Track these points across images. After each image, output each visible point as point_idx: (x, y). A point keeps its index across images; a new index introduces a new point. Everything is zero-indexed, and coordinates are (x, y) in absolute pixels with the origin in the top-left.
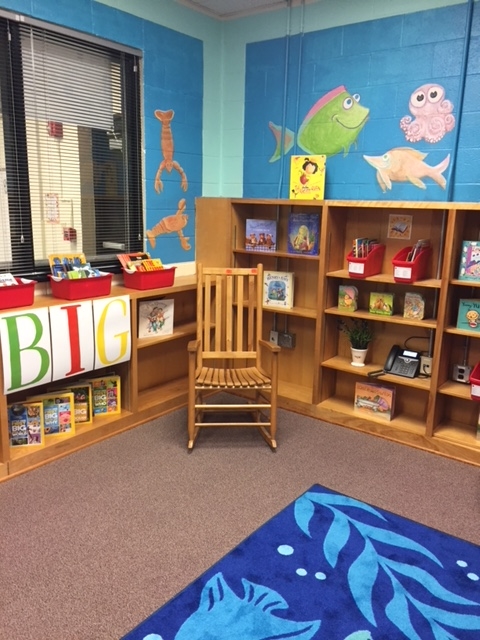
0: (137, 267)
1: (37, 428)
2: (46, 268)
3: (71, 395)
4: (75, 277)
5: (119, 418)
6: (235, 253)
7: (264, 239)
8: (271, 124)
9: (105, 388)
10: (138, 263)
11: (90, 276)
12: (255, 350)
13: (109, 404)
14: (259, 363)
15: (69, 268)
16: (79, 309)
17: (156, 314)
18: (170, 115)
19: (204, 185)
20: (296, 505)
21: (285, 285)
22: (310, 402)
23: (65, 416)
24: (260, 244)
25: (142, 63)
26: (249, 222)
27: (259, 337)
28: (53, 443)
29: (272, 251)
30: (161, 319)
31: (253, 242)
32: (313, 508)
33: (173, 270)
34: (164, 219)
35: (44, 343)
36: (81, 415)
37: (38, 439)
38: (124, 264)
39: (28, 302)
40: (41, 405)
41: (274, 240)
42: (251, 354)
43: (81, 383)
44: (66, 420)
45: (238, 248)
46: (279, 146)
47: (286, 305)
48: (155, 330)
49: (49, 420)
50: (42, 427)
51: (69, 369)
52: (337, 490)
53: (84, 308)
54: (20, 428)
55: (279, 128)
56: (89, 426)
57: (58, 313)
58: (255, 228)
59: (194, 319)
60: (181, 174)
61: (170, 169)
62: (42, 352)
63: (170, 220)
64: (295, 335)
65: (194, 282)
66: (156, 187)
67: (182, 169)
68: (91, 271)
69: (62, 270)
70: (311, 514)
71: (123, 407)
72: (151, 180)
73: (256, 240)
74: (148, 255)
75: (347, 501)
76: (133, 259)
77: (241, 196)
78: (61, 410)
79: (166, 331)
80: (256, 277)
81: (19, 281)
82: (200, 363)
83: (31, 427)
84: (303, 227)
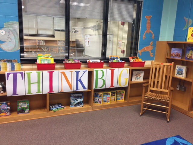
0: (134, 61)
1: (101, 100)
2: (108, 59)
3: (110, 93)
4: (115, 62)
5: (123, 102)
6: (167, 59)
7: (177, 55)
8: (185, 17)
9: (120, 93)
10: (134, 59)
11: (119, 62)
12: (168, 89)
13: (121, 98)
14: (168, 94)
15: (114, 59)
16: (114, 70)
17: (138, 75)
18: (150, 17)
19: (160, 37)
20: (168, 139)
21: (183, 70)
22: (187, 110)
23: (108, 98)
24: (176, 56)
25: (143, 3)
26: (173, 49)
27: (170, 86)
28: (104, 105)
29: (180, 59)
30: (139, 76)
31: (173, 55)
32: (174, 141)
33: (144, 62)
34: (145, 47)
35: (104, 78)
36: (113, 99)
37: (100, 103)
38: (130, 60)
39: (102, 67)
40: (102, 94)
41: (181, 55)
42: (166, 91)
43: (114, 90)
44: (108, 99)
45: (168, 57)
46: (186, 25)
47: (183, 77)
48: (137, 79)
49: (104, 98)
50: (102, 100)
51: (110, 86)
52: (186, 139)
53: (116, 70)
54: (96, 99)
55: (187, 19)
56: (115, 102)
57: (109, 71)
58: (174, 51)
59: (148, 78)
60: (152, 34)
61: (148, 33)
62: (104, 80)
63: (147, 48)
64: (186, 87)
65: (150, 67)
66: (143, 38)
67: (152, 33)
68: (119, 61)
69: (112, 60)
70: (172, 143)
71: (125, 99)
72: (142, 36)
73: (174, 55)
74: (138, 57)
75: (187, 143)
76: (133, 58)
77: (172, 41)
78: (107, 97)
79: (141, 80)
80: (171, 66)
81: (101, 62)
82: (149, 91)
83: (99, 99)
84: (191, 51)
